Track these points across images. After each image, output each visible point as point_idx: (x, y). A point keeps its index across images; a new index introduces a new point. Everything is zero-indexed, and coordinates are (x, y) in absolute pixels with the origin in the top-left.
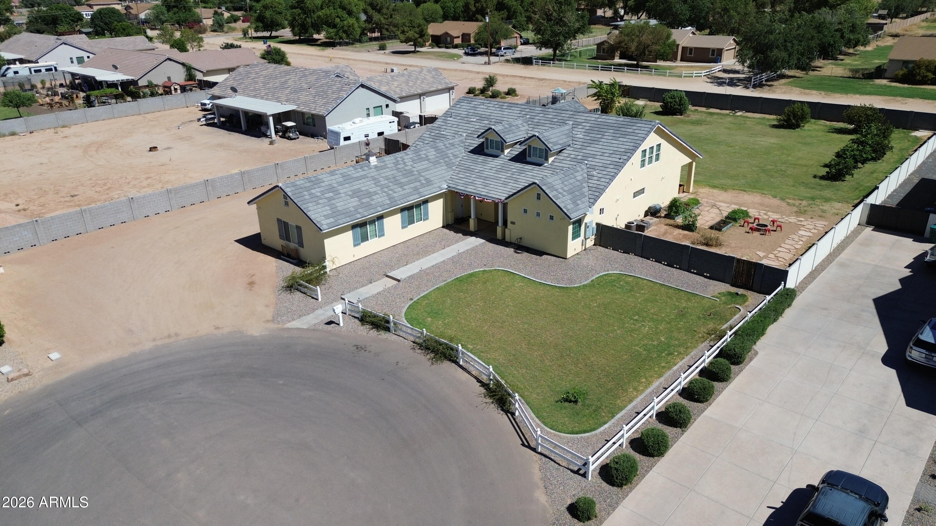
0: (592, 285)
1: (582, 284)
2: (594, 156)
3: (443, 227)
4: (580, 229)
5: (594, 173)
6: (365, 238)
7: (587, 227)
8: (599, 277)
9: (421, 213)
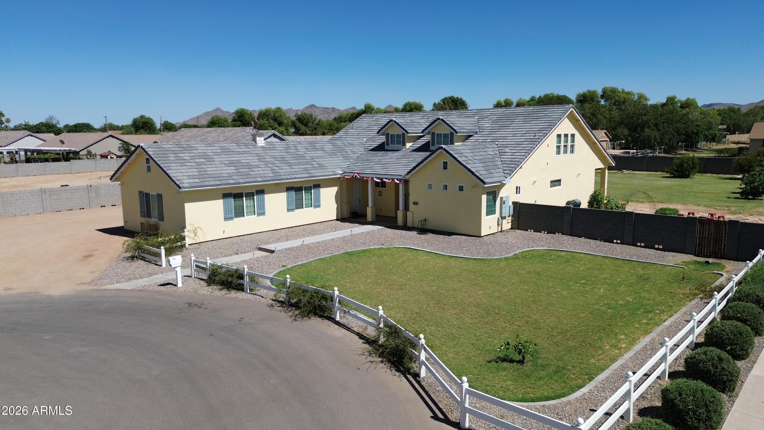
0: (516, 257)
1: (503, 257)
2: (505, 138)
3: (337, 220)
4: (495, 204)
5: (507, 150)
6: (239, 213)
7: (503, 202)
8: (523, 252)
9: (311, 198)
